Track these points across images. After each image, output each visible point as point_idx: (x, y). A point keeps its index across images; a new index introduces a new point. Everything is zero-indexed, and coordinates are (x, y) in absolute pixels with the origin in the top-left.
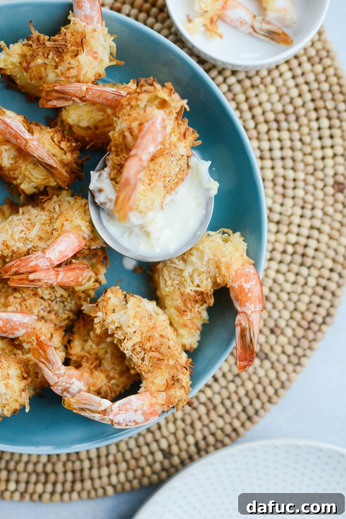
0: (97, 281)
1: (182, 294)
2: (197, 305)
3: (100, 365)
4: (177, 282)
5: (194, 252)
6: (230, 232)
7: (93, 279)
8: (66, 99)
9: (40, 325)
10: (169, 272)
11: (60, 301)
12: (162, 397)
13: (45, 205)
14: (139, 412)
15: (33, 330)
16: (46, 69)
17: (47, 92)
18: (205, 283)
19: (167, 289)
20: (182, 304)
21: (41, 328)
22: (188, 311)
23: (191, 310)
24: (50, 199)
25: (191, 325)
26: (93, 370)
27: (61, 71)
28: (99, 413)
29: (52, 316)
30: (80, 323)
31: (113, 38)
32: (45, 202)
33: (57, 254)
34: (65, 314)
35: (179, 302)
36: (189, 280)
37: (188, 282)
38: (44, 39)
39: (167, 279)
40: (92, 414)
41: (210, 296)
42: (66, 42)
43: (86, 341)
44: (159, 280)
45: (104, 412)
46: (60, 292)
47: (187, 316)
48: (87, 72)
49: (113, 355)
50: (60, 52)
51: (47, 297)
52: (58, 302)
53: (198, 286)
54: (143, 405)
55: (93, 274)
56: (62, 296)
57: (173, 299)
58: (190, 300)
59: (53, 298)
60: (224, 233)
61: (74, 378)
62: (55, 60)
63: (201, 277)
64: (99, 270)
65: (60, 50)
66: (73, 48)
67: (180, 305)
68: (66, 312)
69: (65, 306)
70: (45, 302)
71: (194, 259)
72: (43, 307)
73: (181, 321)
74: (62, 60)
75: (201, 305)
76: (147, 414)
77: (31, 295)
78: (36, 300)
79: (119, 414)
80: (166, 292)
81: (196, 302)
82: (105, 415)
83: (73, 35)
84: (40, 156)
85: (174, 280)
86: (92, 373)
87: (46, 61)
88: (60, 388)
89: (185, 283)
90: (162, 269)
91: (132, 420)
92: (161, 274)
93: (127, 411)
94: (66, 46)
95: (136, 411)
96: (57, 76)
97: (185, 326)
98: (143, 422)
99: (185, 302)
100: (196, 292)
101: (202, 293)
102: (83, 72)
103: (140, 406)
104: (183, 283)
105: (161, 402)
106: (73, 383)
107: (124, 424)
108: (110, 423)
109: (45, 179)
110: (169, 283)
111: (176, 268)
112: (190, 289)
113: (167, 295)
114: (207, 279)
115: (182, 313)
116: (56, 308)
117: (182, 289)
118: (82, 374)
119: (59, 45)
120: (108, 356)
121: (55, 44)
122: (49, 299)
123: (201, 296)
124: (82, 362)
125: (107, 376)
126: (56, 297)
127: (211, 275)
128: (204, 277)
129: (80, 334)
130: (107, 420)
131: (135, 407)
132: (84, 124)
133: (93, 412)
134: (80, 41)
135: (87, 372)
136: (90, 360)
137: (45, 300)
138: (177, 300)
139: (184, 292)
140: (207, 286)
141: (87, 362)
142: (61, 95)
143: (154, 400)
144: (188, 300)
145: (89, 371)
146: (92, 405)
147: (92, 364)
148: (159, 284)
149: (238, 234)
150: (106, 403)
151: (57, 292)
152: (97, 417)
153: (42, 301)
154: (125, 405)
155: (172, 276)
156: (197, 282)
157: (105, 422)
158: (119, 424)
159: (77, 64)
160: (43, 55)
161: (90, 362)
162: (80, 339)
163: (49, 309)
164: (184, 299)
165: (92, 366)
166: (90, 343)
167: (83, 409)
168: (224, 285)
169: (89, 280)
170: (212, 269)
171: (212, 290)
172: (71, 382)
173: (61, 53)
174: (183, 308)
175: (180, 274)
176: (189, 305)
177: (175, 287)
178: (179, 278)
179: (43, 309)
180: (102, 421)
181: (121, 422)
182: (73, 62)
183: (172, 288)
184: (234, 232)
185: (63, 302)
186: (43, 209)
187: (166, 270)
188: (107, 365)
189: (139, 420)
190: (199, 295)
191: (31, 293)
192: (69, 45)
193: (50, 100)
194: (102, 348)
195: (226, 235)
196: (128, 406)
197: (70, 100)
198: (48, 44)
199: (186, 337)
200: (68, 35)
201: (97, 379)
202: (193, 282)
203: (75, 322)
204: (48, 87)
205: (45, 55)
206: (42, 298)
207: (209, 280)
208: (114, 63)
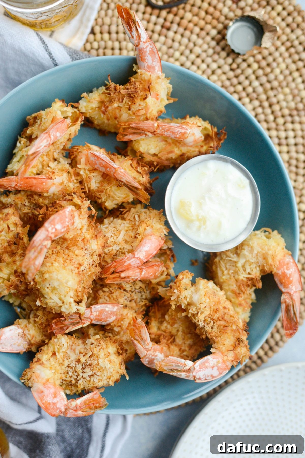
0: (168, 274)
1: (237, 281)
2: (248, 289)
3: (174, 340)
4: (232, 271)
5: (246, 247)
6: (270, 230)
7: (166, 273)
8: (140, 134)
9: (125, 312)
10: (226, 264)
11: (138, 292)
12: (231, 355)
13: (125, 216)
14: (215, 368)
15: (121, 316)
16: (120, 111)
17: (124, 129)
18: (255, 270)
19: (224, 277)
20: (237, 288)
21: (127, 314)
22: (242, 293)
23: (244, 293)
24: (129, 211)
25: (245, 304)
26: (170, 345)
27: (133, 112)
28: (184, 371)
29: (134, 304)
30: (155, 308)
31: (169, 81)
32: (125, 213)
33: (144, 253)
34: (142, 302)
35: (234, 287)
36: (242, 270)
37: (241, 271)
38: (120, 89)
39: (224, 269)
40: (179, 373)
41: (259, 280)
42: (136, 89)
43: (161, 323)
44: (217, 270)
45: (189, 371)
46: (140, 284)
47: (241, 297)
48: (152, 110)
49: (183, 332)
50: (131, 97)
51: (128, 289)
52: (137, 293)
53: (249, 274)
54: (218, 362)
55: (165, 269)
56: (140, 287)
57: (229, 285)
58: (243, 285)
59: (133, 290)
60: (265, 231)
61: (158, 351)
62: (128, 104)
63: (252, 266)
64: (169, 266)
65: (132, 95)
66: (142, 93)
67: (235, 289)
68: (143, 300)
69: (142, 296)
70: (127, 294)
71: (246, 252)
72: (126, 297)
73: (237, 302)
74: (134, 103)
75: (251, 288)
76: (221, 369)
77: (116, 288)
78: (122, 293)
79: (200, 371)
80: (223, 279)
81: (248, 286)
82: (189, 373)
83: (141, 83)
84: (128, 181)
85: (229, 270)
86: (169, 347)
87: (121, 105)
88: (147, 360)
89: (239, 272)
90: (219, 262)
91: (210, 375)
92: (218, 266)
93: (206, 368)
94: (137, 92)
95: (213, 367)
96: (129, 115)
97: (240, 305)
98: (218, 375)
99: (239, 287)
100: (248, 278)
101: (252, 279)
102: (150, 110)
103: (215, 364)
104: (237, 272)
105: (231, 359)
106: (157, 356)
107: (204, 379)
108: (193, 379)
109: (126, 197)
110: (226, 272)
111: (231, 260)
112: (243, 276)
113: (224, 282)
114: (256, 268)
115: (237, 295)
116: (135, 297)
117: (236, 277)
118: (162, 348)
119: (131, 92)
120: (180, 333)
121: (128, 92)
122: (130, 291)
123: (251, 282)
124: (160, 339)
125: (180, 349)
126: (135, 289)
127: (260, 264)
128: (253, 266)
129: (155, 317)
130: (191, 376)
131: (212, 364)
132: (153, 151)
133: (180, 371)
134: (148, 87)
135: (165, 347)
136: (166, 337)
137: (127, 292)
138: (233, 285)
139: (238, 279)
140: (256, 273)
141: (164, 338)
142: (136, 131)
143: (225, 358)
144: (242, 285)
145: (167, 346)
146: (179, 366)
147: (168, 340)
148: (217, 273)
149: (276, 232)
150: (189, 363)
151: (137, 284)
152: (183, 375)
153: (125, 292)
154: (204, 363)
155: (228, 267)
156: (248, 270)
157: (189, 379)
158: (200, 379)
159: (144, 105)
160: (119, 100)
161: (167, 338)
162: (155, 321)
163: (130, 299)
164: (239, 284)
165: (169, 342)
166: (165, 324)
167: (172, 370)
168: (269, 272)
169: (162, 274)
170: (260, 259)
171: (260, 276)
172: (156, 354)
173: (133, 98)
174: (238, 291)
175: (234, 265)
176: (243, 289)
177: (230, 276)
178: (234, 268)
179: (126, 299)
180: (187, 378)
181: (202, 377)
182: (142, 103)
183: (228, 276)
184: (273, 231)
185: (140, 292)
186: (124, 219)
187: (223, 262)
188: (179, 340)
189: (214, 375)
190: (250, 281)
191: (117, 287)
192: (139, 91)
193: (126, 135)
194: (175, 328)
195: (267, 233)
196: (207, 364)
197: (143, 134)
198: (123, 92)
199: (241, 313)
200: (138, 84)
201: (174, 352)
202: (245, 271)
203: (151, 308)
204: (125, 125)
205: (120, 100)
206: (125, 290)
207: (258, 268)
208: (172, 101)
